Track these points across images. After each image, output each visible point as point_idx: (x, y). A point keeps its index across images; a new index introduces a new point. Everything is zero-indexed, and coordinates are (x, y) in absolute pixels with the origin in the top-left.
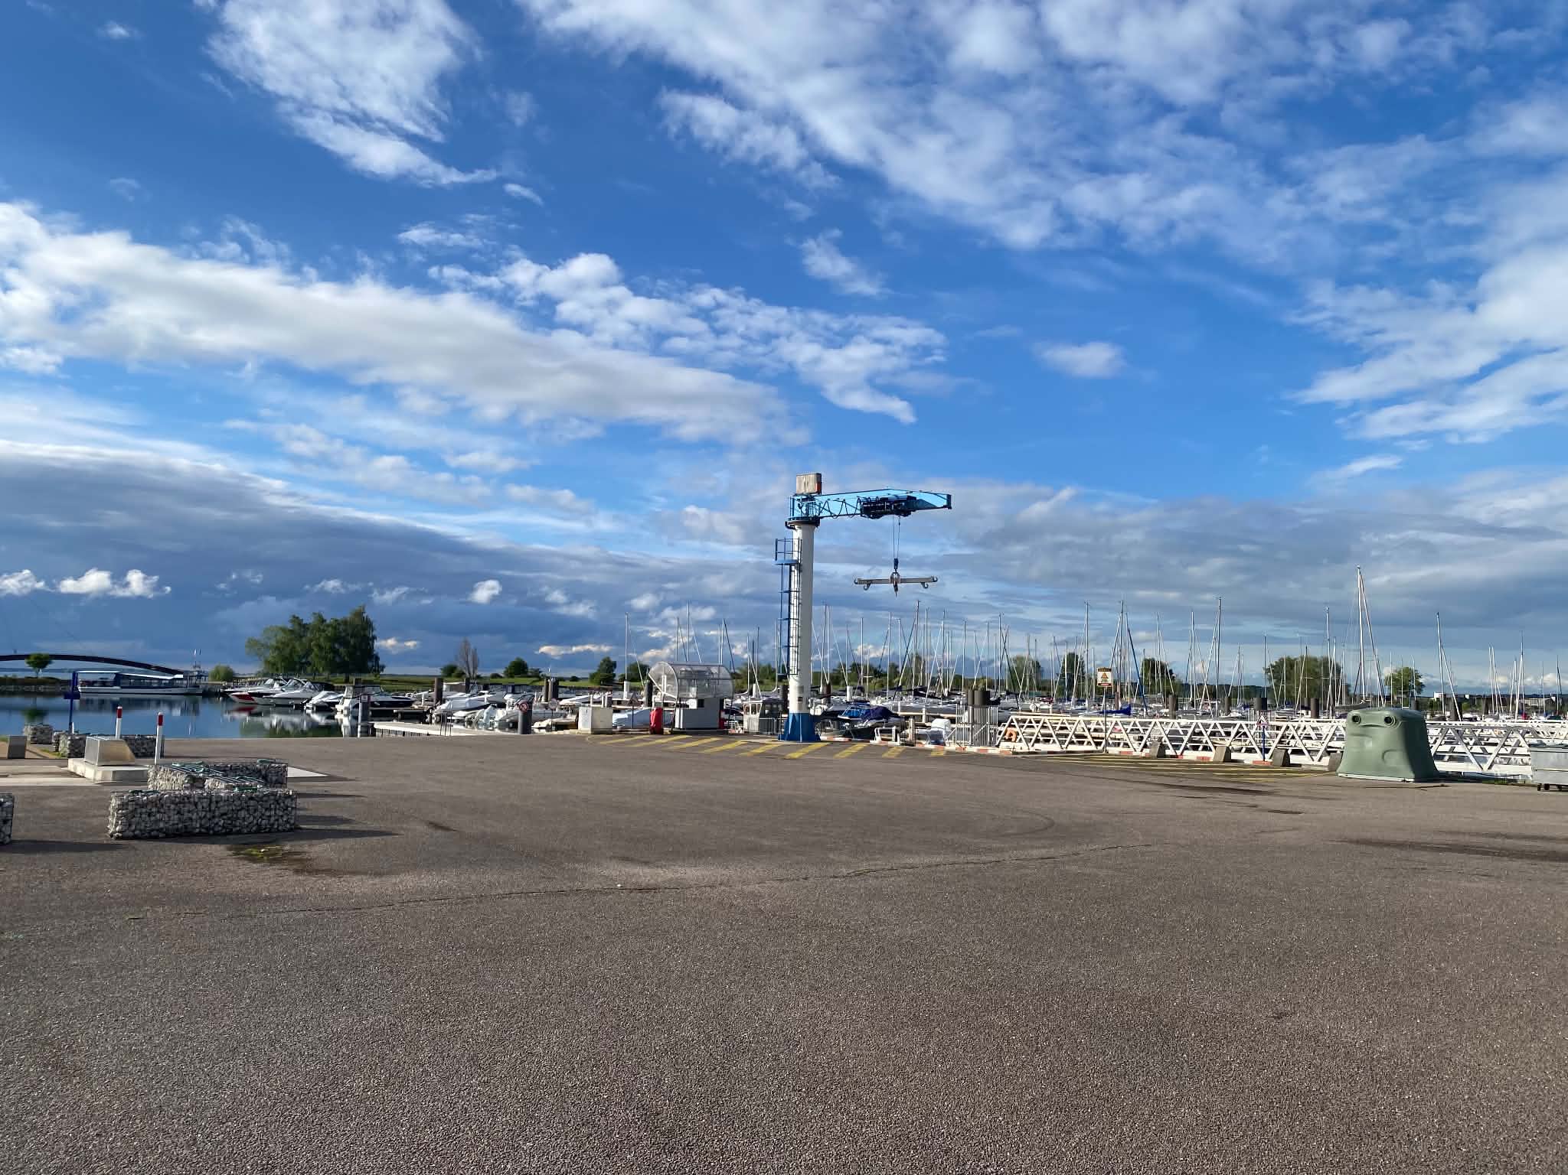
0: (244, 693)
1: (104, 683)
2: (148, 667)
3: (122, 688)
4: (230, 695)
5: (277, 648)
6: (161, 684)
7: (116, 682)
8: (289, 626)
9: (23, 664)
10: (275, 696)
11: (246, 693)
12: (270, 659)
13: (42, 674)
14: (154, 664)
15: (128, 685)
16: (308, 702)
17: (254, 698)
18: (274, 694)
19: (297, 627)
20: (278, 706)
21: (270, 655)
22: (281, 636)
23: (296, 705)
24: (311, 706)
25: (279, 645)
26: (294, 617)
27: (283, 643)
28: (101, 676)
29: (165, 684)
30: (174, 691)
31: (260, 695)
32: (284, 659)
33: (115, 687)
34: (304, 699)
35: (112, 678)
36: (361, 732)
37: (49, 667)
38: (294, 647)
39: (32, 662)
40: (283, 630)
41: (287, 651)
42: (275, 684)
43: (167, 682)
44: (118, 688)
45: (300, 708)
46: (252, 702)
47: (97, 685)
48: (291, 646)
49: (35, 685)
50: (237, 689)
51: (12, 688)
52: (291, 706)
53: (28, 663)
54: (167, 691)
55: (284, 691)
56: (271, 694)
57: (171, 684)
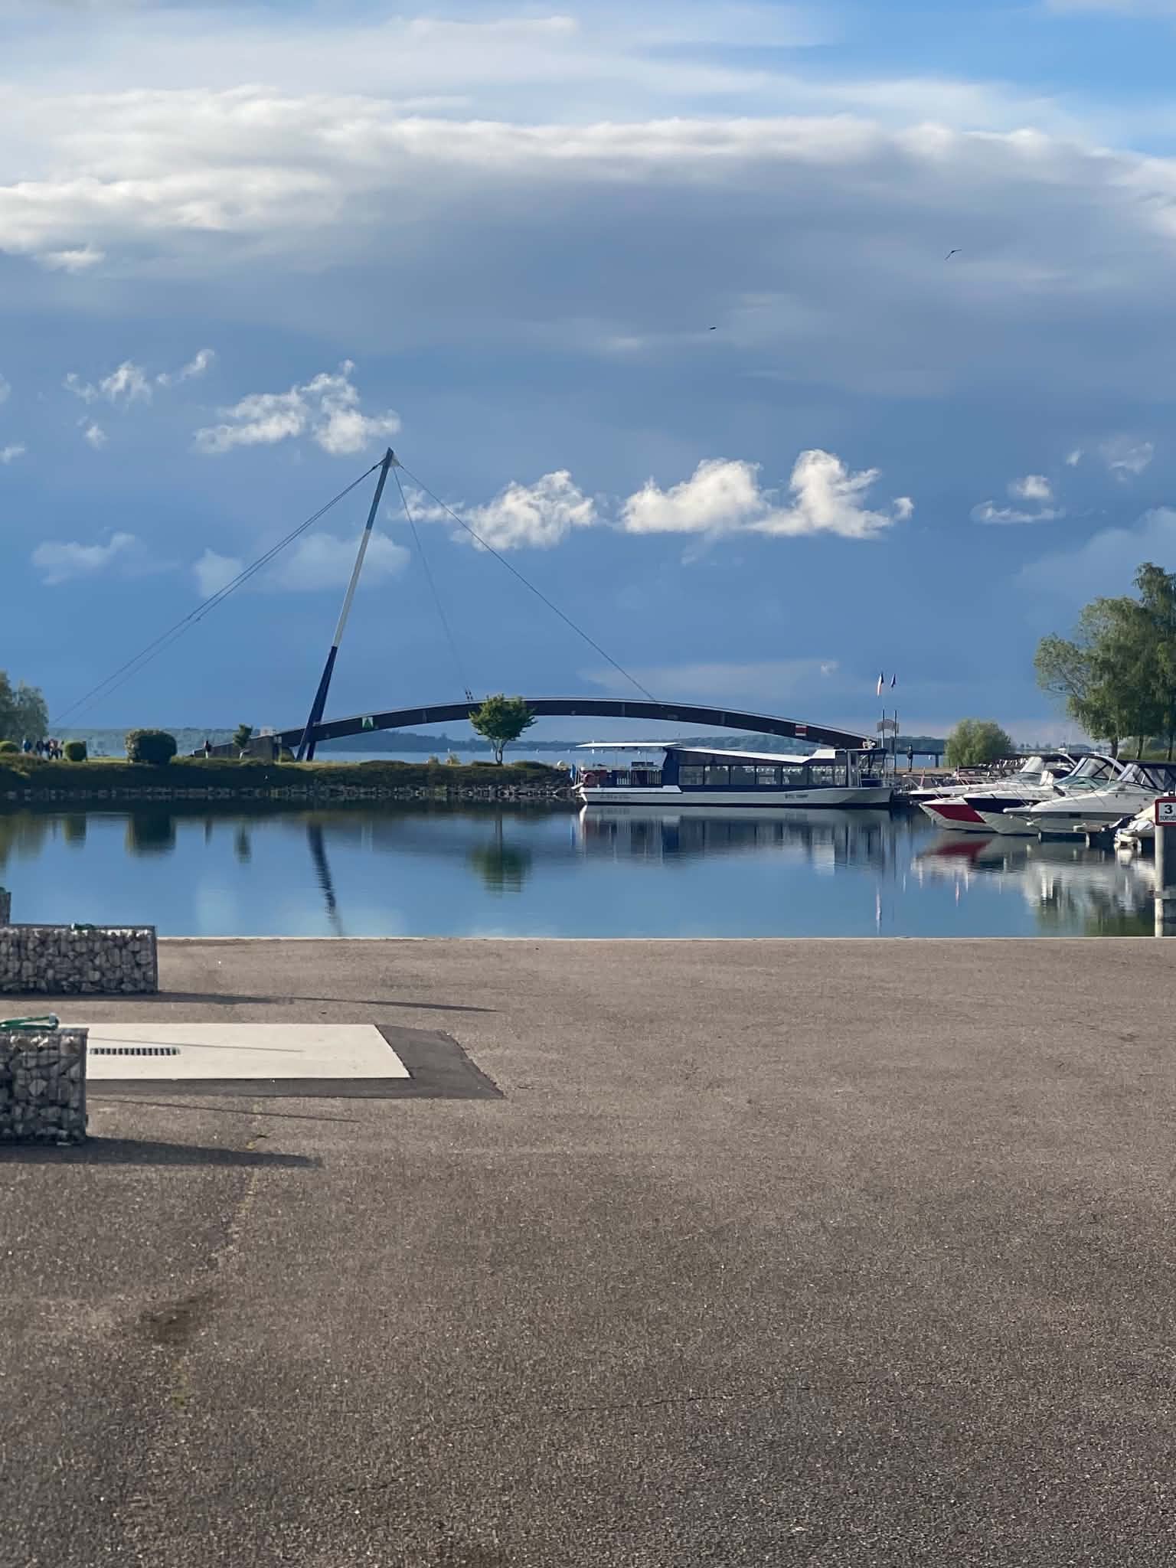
0: (950, 802)
1: (641, 777)
2: (786, 729)
3: (684, 788)
4: (922, 805)
5: (1106, 666)
6: (783, 780)
7: (669, 774)
8: (1137, 596)
9: (464, 730)
10: (1034, 809)
11: (960, 801)
12: (1089, 698)
13: (511, 759)
14: (803, 720)
15: (699, 782)
16: (1123, 825)
17: (980, 814)
18: (1036, 802)
19: (1158, 599)
20: (1048, 837)
21: (1095, 688)
22: (1109, 626)
23: (1092, 835)
24: (1129, 839)
25: (1111, 656)
26: (1150, 569)
27: (1120, 649)
28: (638, 757)
29: (792, 776)
30: (813, 796)
31: (995, 805)
32: (1127, 697)
33: (666, 789)
34: (1113, 816)
35: (659, 760)
36: (1164, 920)
37: (526, 735)
38: (1152, 662)
39: (486, 723)
40: (1120, 609)
41: (1136, 669)
42: (1045, 773)
43: (799, 770)
44: (676, 789)
45: (1103, 844)
46: (975, 825)
47: (625, 782)
48: (1143, 657)
49: (494, 784)
50: (941, 790)
51: (440, 793)
52: (1078, 838)
53: (478, 725)
54: (795, 797)
55: (1062, 794)
56: (1027, 802)
57: (805, 779)
